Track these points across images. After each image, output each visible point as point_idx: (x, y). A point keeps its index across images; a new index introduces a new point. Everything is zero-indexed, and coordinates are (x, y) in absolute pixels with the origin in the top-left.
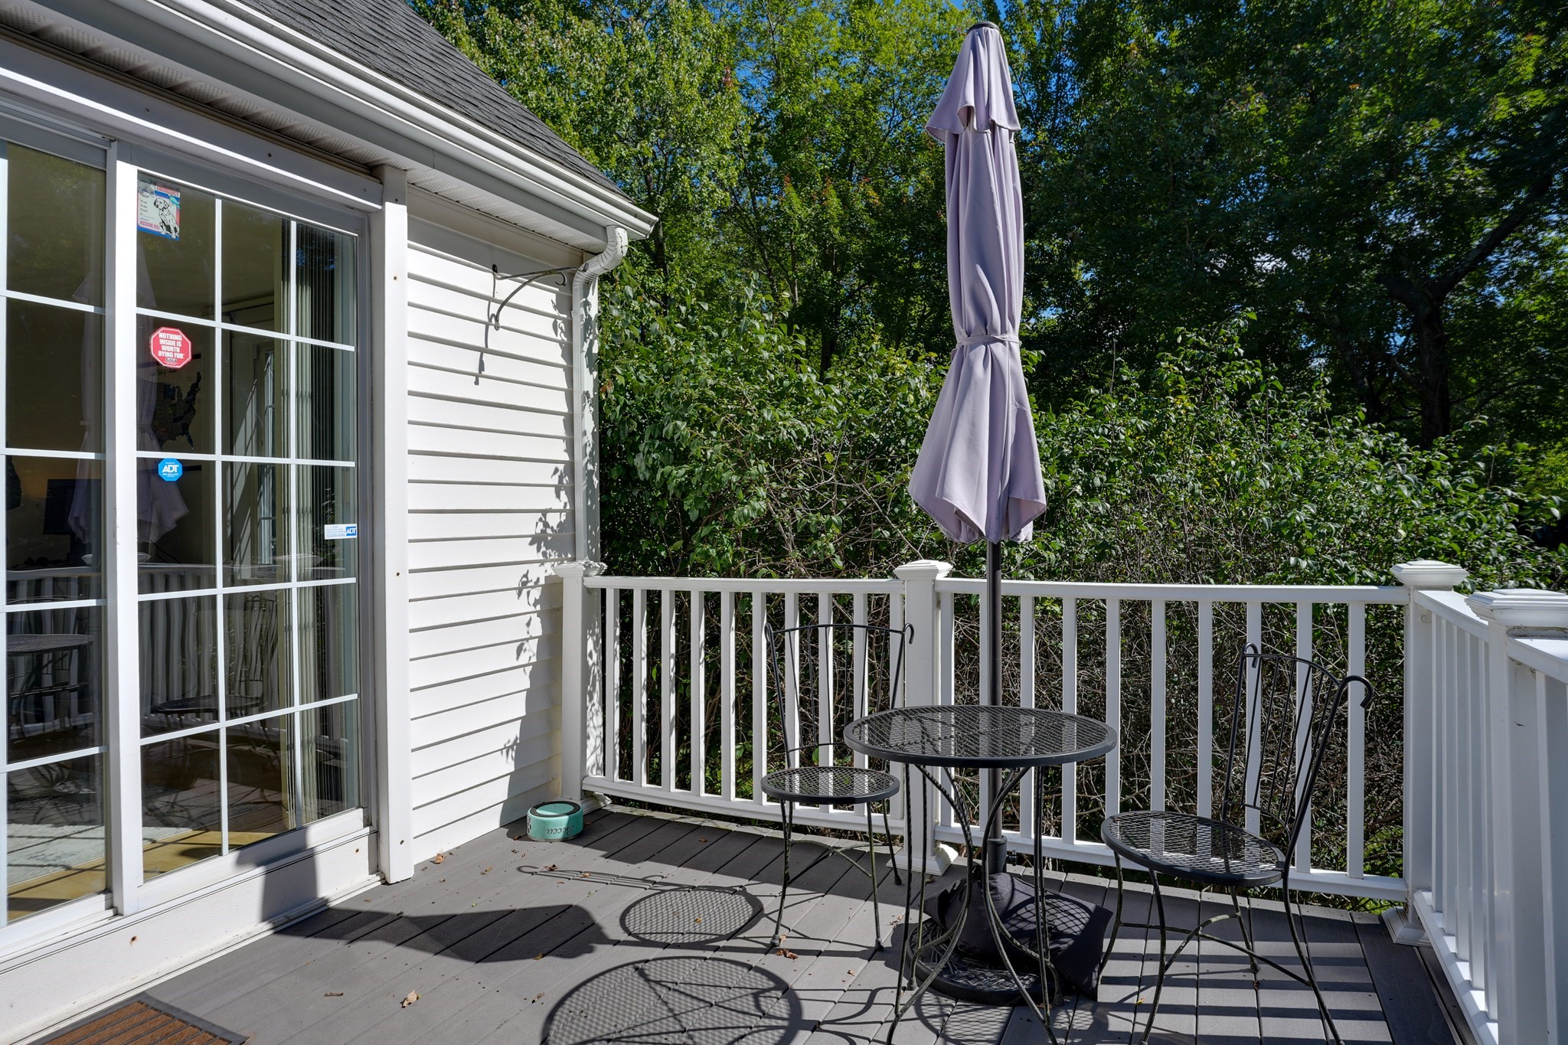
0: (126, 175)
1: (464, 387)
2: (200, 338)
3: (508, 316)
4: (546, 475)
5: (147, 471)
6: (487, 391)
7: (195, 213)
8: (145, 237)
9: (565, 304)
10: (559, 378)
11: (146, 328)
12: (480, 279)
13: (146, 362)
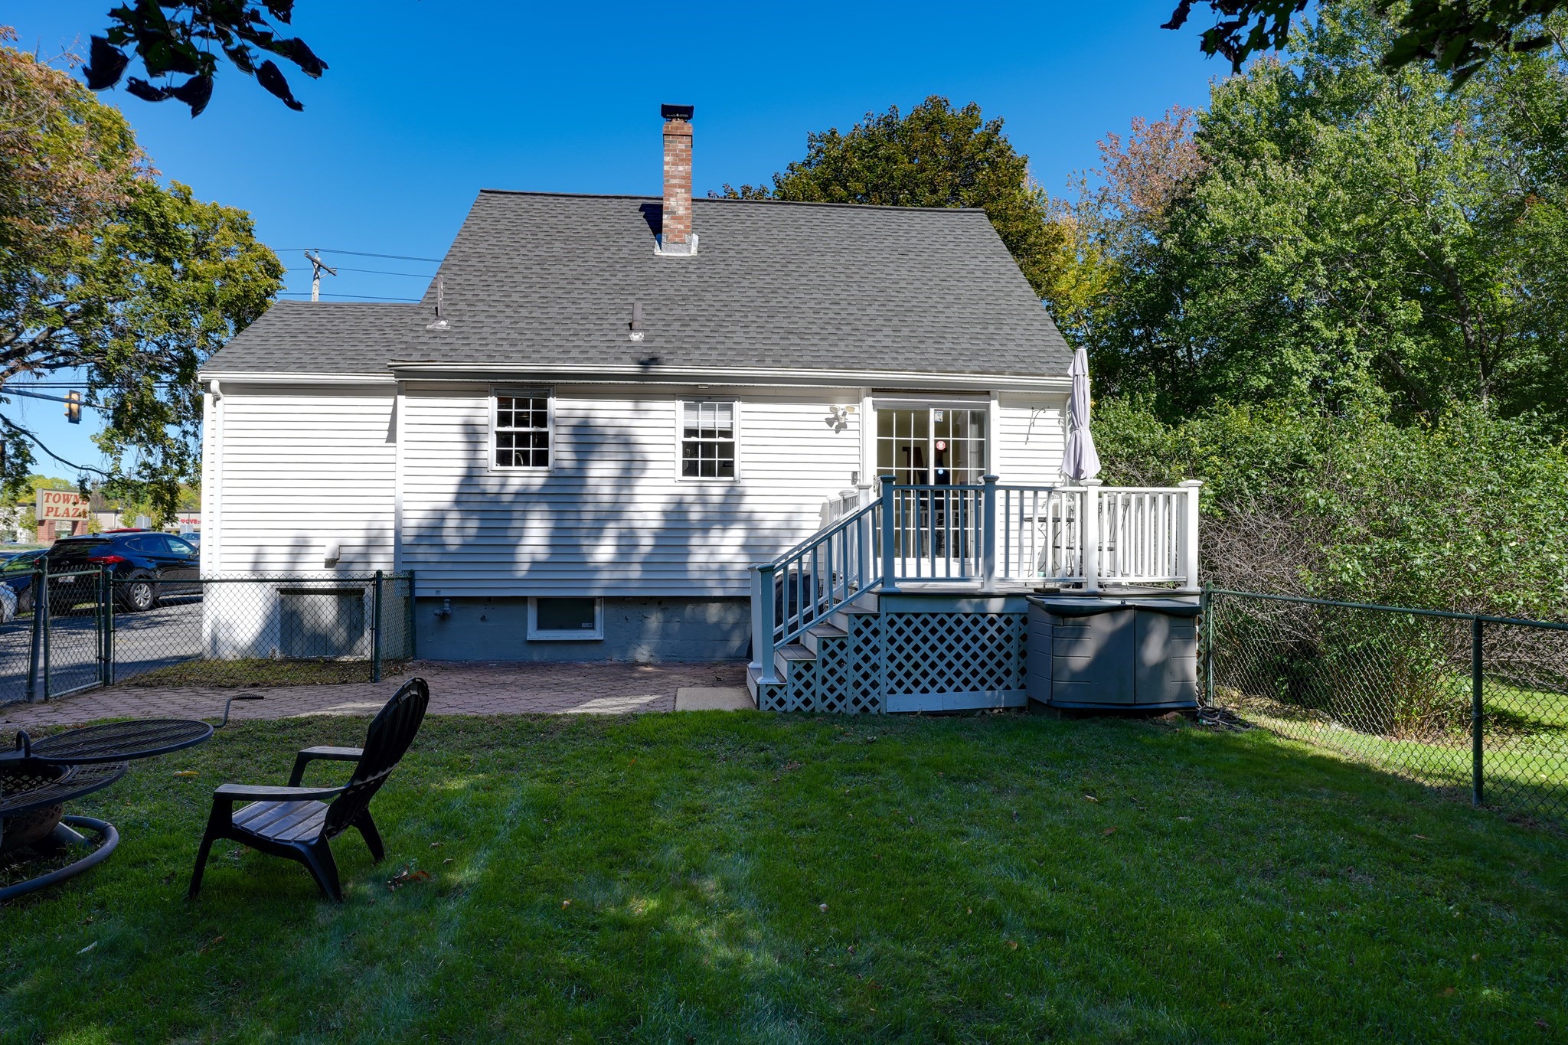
0: (932, 410)
1: (1022, 446)
2: (947, 443)
3: (1037, 422)
4: (1055, 470)
5: (936, 471)
6: (1030, 446)
7: (946, 415)
8: (936, 423)
9: (1062, 414)
10: (1061, 439)
11: (936, 441)
12: (1028, 413)
13: (936, 449)
